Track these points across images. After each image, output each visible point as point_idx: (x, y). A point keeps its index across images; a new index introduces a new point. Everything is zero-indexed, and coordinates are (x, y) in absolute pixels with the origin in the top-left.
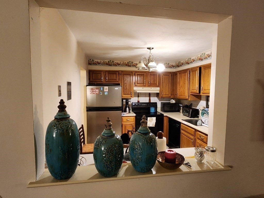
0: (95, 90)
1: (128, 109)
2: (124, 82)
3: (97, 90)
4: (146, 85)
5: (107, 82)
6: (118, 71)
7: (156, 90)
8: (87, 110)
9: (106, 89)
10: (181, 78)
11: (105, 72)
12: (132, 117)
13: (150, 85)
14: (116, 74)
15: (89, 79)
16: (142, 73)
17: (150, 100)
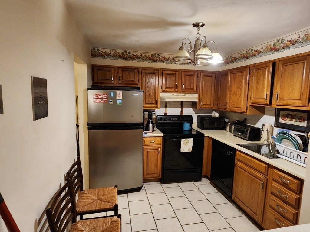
0: (102, 96)
1: (151, 125)
2: (146, 85)
3: (105, 97)
4: (178, 89)
5: (120, 84)
6: (137, 68)
7: (193, 98)
8: (88, 127)
9: (119, 95)
10: (234, 81)
11: (117, 69)
12: (158, 138)
13: (184, 91)
14: (134, 72)
15: (93, 79)
16: (173, 72)
17: (182, 111)
